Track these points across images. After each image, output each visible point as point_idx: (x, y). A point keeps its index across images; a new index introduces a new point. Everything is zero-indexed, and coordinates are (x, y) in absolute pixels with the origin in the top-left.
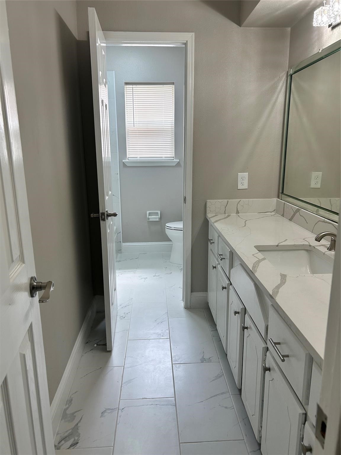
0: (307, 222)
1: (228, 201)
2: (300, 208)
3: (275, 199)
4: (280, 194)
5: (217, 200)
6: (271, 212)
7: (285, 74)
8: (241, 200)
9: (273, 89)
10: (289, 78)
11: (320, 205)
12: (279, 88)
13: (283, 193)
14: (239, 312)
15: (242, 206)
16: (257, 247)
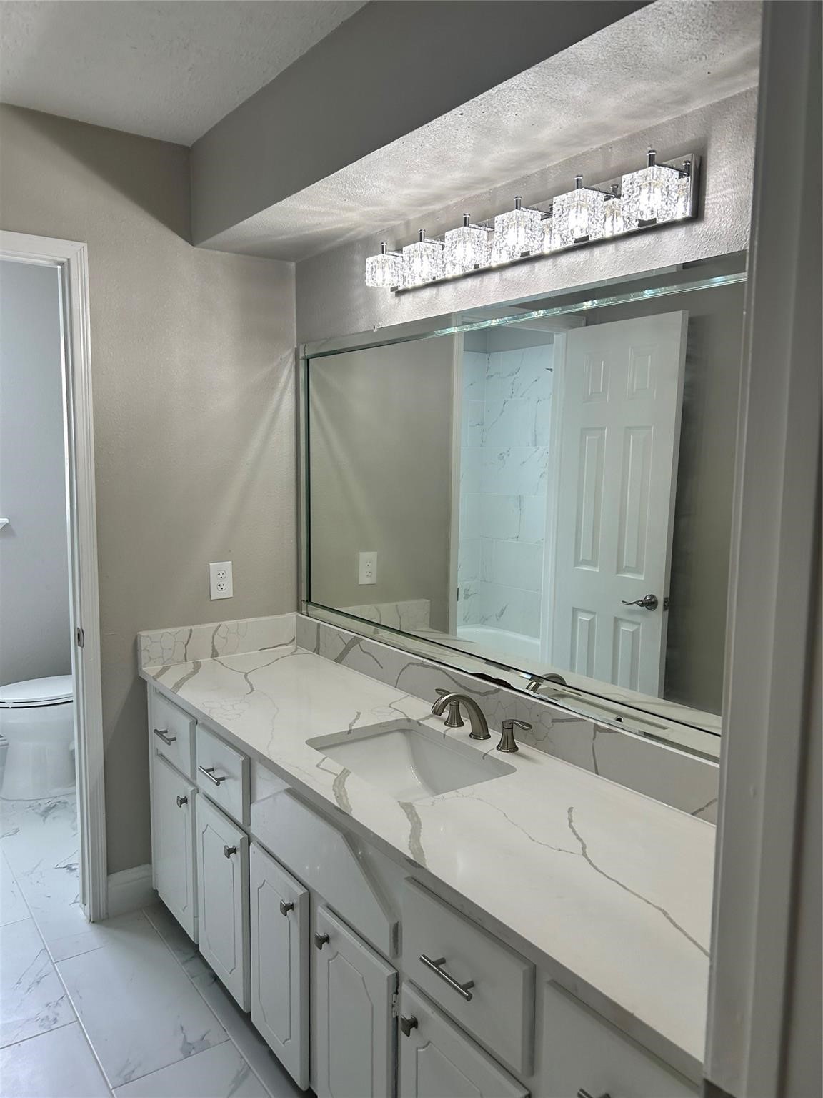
0: (380, 665)
1: (191, 630)
2: (359, 636)
3: (293, 615)
4: (304, 605)
5: (162, 631)
6: (286, 645)
7: (291, 354)
8: (220, 625)
9: (270, 383)
10: (302, 363)
11: (381, 621)
12: (283, 380)
13: (309, 600)
14: (293, 905)
15: (224, 638)
16: (311, 742)
